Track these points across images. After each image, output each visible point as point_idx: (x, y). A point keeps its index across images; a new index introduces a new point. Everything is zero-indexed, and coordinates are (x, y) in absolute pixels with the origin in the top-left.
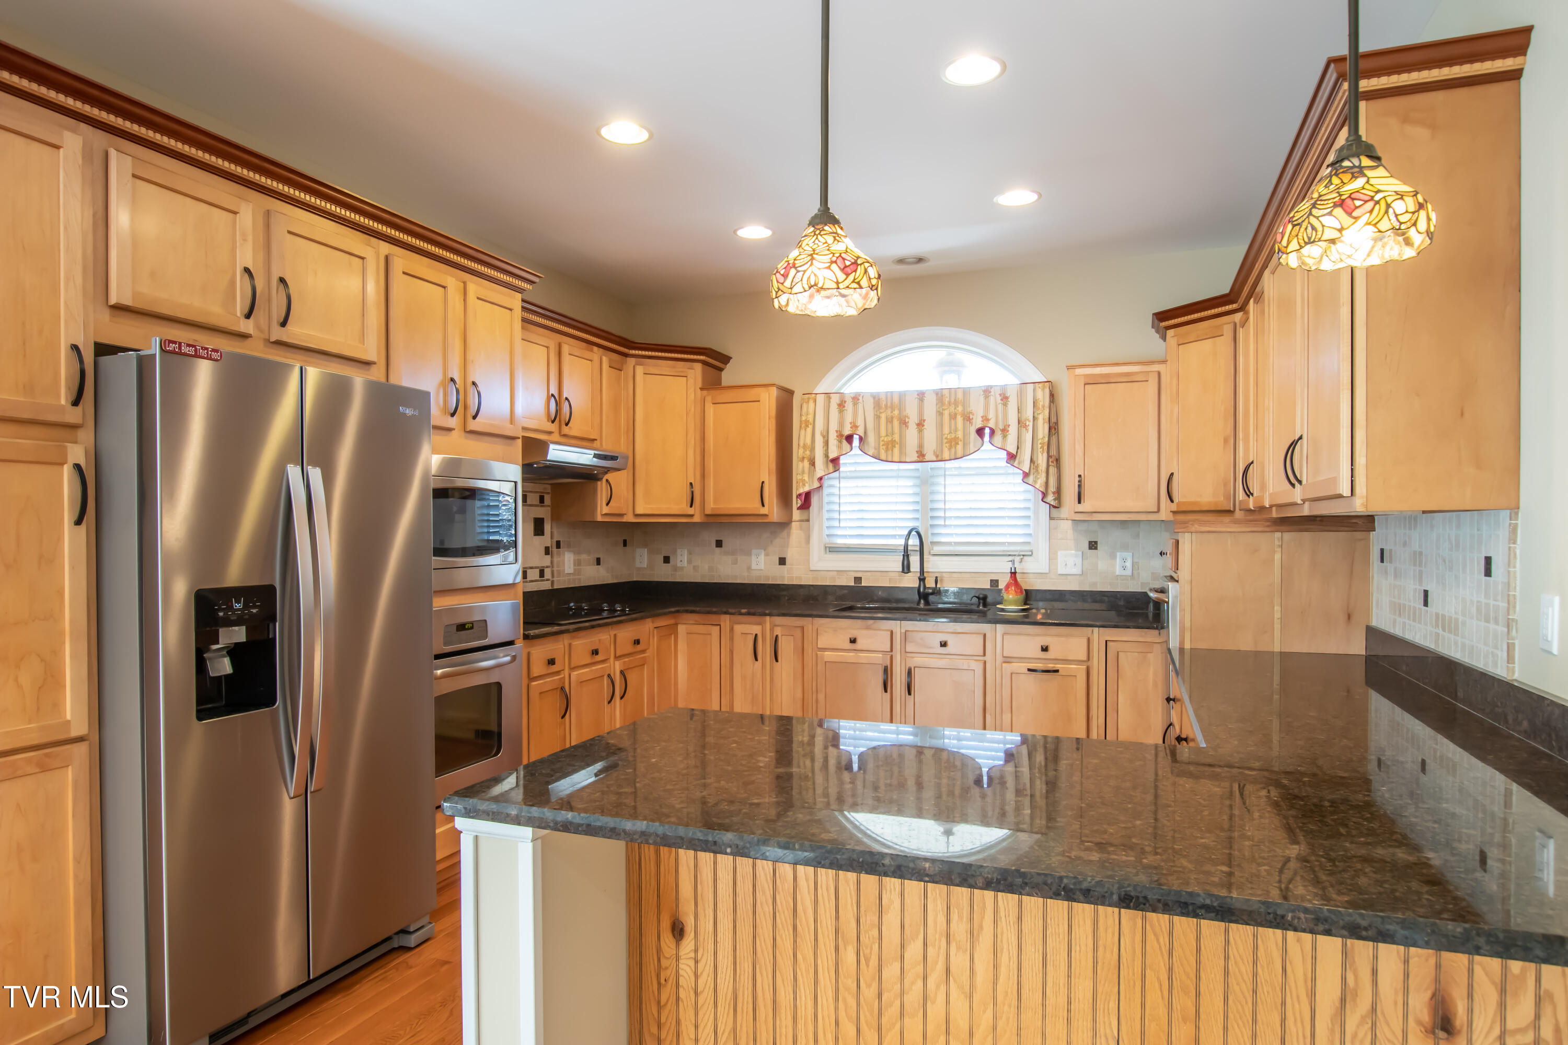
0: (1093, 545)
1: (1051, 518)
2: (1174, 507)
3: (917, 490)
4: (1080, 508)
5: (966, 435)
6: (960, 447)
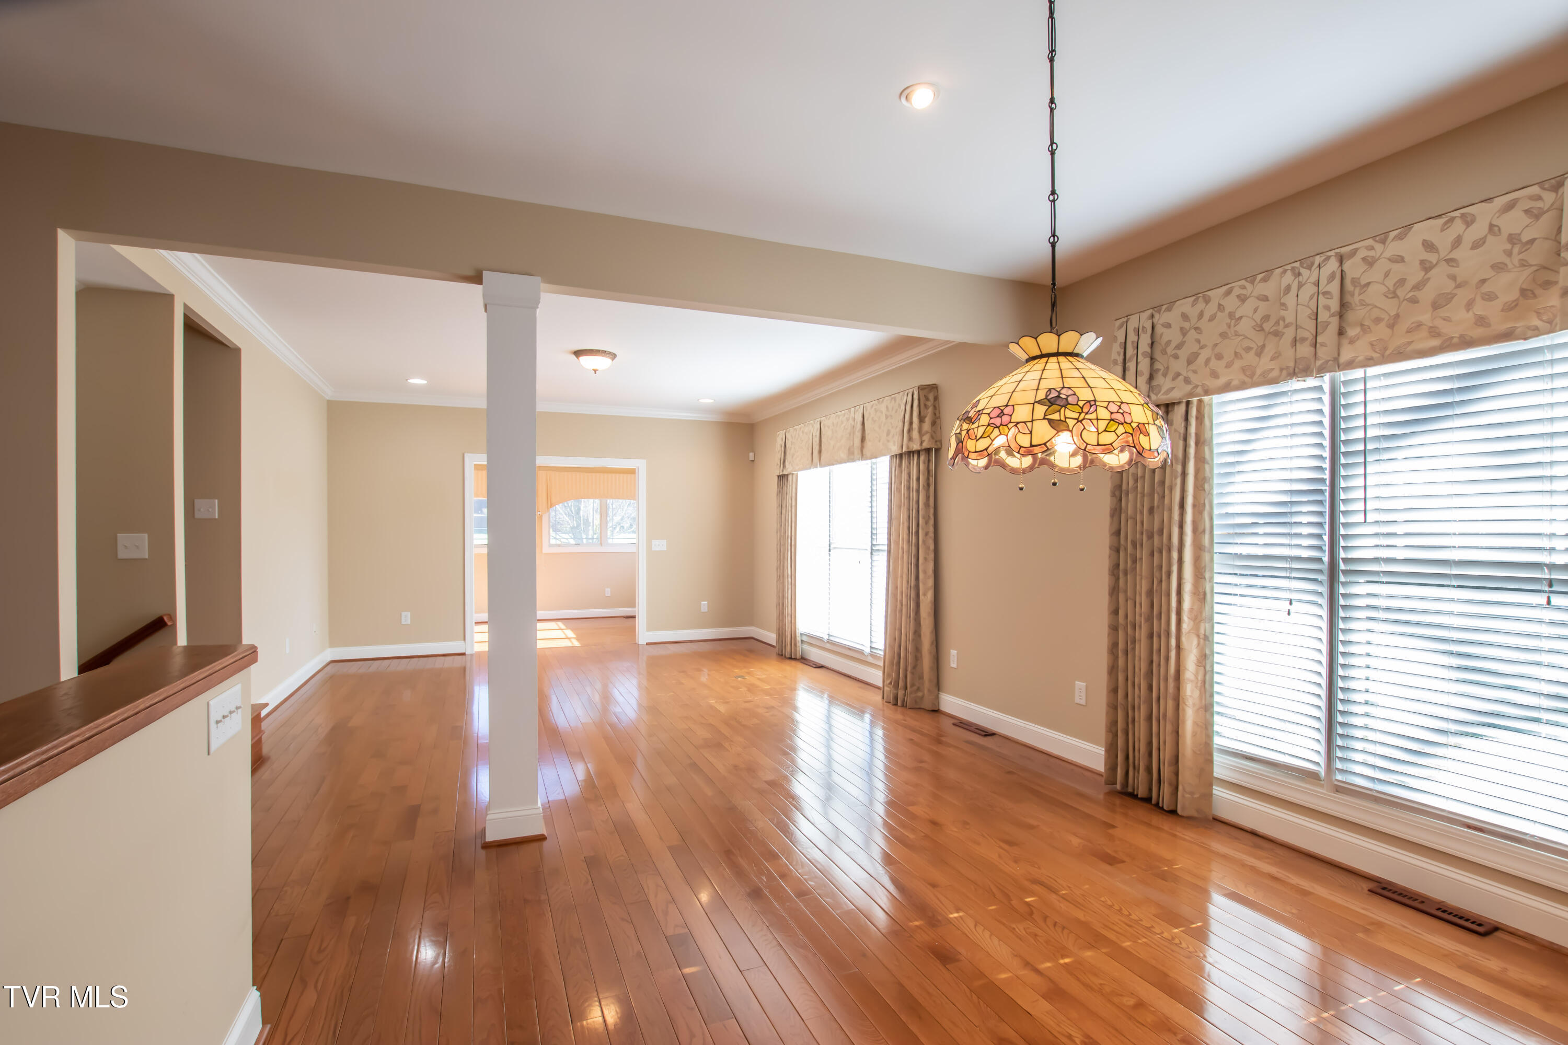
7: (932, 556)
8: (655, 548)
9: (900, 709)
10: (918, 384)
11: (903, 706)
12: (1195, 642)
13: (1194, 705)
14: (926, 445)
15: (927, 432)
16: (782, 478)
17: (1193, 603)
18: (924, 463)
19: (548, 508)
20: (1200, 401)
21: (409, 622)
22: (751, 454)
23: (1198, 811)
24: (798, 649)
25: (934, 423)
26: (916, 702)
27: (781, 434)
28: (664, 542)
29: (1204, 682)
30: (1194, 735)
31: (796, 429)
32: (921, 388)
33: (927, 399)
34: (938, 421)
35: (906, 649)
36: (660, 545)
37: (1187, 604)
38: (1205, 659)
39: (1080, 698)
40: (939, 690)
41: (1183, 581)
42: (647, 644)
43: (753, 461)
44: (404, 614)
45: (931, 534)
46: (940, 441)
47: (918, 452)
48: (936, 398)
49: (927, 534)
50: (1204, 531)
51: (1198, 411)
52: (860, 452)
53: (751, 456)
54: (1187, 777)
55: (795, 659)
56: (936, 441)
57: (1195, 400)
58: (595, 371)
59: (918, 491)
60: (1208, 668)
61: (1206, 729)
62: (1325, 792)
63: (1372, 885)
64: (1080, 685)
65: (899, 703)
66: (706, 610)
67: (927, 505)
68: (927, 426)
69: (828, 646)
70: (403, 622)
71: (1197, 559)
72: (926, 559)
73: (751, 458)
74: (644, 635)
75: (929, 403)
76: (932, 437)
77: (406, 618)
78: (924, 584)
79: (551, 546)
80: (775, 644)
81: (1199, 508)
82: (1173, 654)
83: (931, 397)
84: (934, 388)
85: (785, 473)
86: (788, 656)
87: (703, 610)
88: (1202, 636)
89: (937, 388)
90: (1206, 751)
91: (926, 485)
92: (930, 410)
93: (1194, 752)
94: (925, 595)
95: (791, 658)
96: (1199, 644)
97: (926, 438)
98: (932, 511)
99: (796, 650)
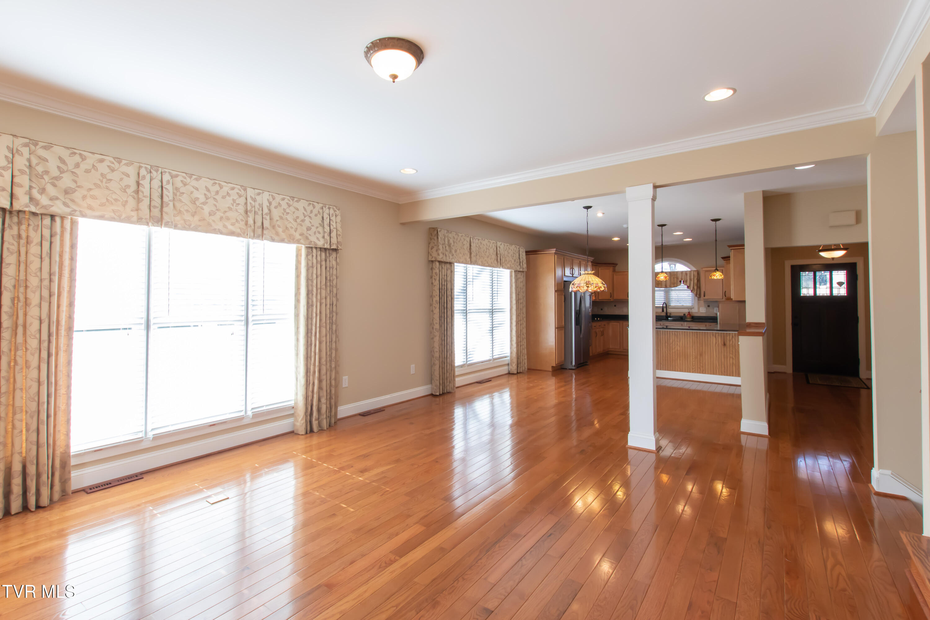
0: (709, 306)
1: (698, 300)
2: (726, 298)
3: (665, 294)
4: (704, 298)
5: (677, 281)
6: (675, 285)
39: (413, 371)
64: (413, 366)
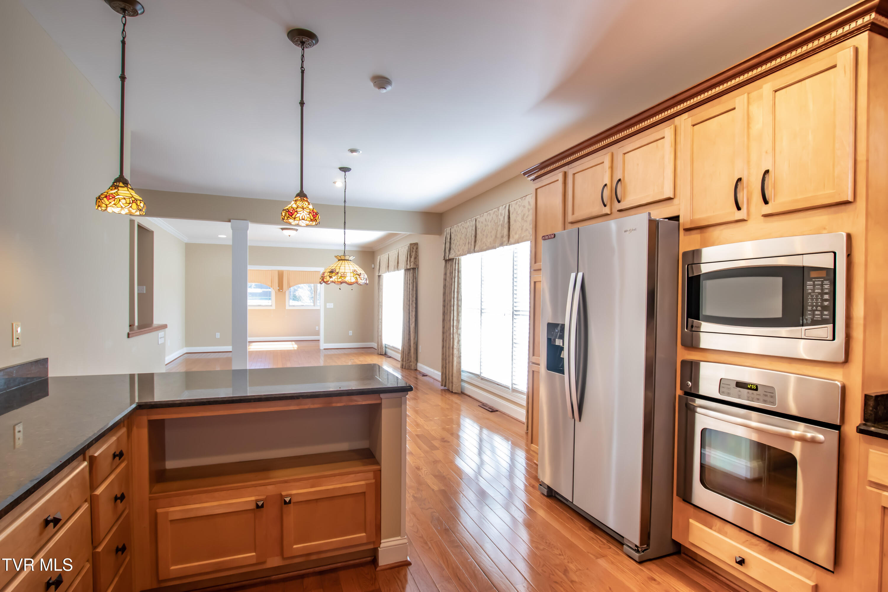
7: (414, 310)
8: (328, 307)
9: (404, 370)
10: (410, 243)
11: (405, 368)
12: (457, 336)
13: (456, 356)
14: (412, 267)
15: (412, 262)
16: (379, 276)
17: (457, 324)
18: (412, 273)
19: (288, 288)
20: (458, 258)
21: (219, 337)
22: (373, 265)
23: (457, 390)
24: (383, 350)
25: (415, 258)
26: (409, 367)
27: (379, 257)
28: (332, 304)
29: (459, 349)
30: (457, 366)
31: (382, 256)
32: (411, 244)
33: (413, 248)
34: (417, 257)
35: (406, 346)
36: (330, 305)
37: (455, 324)
38: (459, 341)
40: (417, 362)
41: (454, 316)
42: (324, 349)
43: (374, 268)
44: (217, 333)
45: (414, 301)
46: (418, 265)
47: (410, 269)
48: (417, 248)
49: (413, 301)
50: (459, 300)
51: (458, 261)
52: (397, 268)
53: (373, 266)
54: (455, 380)
55: (382, 355)
56: (416, 265)
57: (457, 258)
58: (289, 236)
59: (410, 284)
60: (460, 344)
61: (459, 364)
62: (479, 380)
63: (480, 404)
65: (404, 367)
66: (351, 335)
67: (413, 290)
68: (412, 259)
69: (392, 348)
70: (217, 337)
71: (458, 309)
72: (412, 311)
73: (373, 267)
74: (323, 345)
75: (414, 250)
76: (414, 263)
77: (218, 335)
78: (411, 320)
79: (290, 306)
80: (376, 348)
81: (458, 292)
82: (452, 340)
83: (415, 248)
84: (416, 244)
85: (379, 275)
86: (379, 353)
87: (350, 335)
88: (458, 334)
89: (418, 244)
90: (459, 371)
91: (413, 282)
92: (414, 253)
93: (456, 372)
94: (412, 324)
95: (381, 354)
96: (458, 337)
97: (412, 264)
98: (415, 292)
99: (382, 351)
